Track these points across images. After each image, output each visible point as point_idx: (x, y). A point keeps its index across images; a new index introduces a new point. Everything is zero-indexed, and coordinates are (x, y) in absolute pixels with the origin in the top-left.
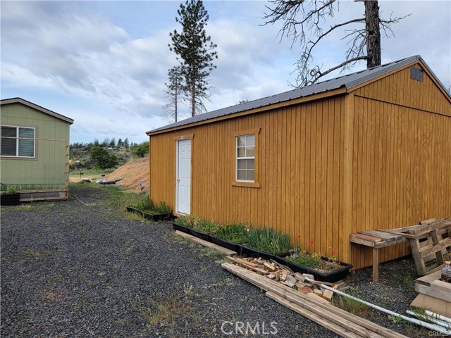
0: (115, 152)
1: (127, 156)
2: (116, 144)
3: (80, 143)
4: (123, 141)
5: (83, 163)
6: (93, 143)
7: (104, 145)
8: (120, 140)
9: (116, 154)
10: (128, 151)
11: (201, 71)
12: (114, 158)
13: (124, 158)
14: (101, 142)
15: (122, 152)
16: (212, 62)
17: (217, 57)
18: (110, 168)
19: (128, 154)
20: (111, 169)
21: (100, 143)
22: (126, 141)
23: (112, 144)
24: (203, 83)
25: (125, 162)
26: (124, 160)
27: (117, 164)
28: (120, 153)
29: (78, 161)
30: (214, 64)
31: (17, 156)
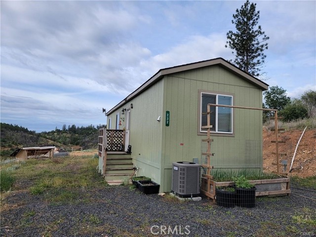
11: (255, 61)
16: (263, 52)
17: (267, 48)
24: (256, 70)
30: (264, 54)
31: (217, 132)
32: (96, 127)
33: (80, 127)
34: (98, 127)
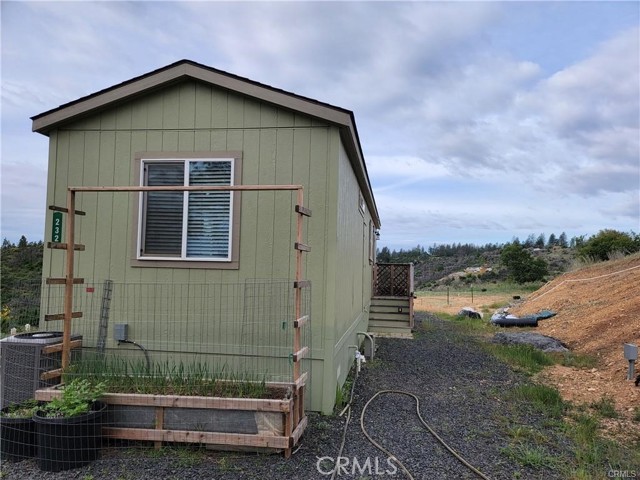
0: (545, 254)
1: (564, 261)
2: (546, 242)
3: (494, 243)
4: (557, 237)
5: (497, 272)
6: (512, 242)
7: (528, 245)
8: (552, 237)
9: (546, 257)
10: (565, 253)
12: (541, 263)
13: (560, 264)
14: (522, 240)
15: (557, 254)
18: (533, 280)
19: (566, 257)
20: (535, 284)
21: (521, 243)
22: (563, 237)
23: (540, 243)
25: (562, 269)
26: (560, 268)
27: (546, 273)
28: (552, 255)
29: (490, 269)
31: (184, 257)
32: (427, 250)
33: (398, 251)
34: (431, 249)
